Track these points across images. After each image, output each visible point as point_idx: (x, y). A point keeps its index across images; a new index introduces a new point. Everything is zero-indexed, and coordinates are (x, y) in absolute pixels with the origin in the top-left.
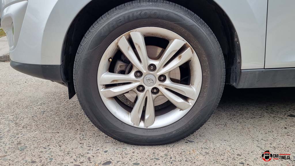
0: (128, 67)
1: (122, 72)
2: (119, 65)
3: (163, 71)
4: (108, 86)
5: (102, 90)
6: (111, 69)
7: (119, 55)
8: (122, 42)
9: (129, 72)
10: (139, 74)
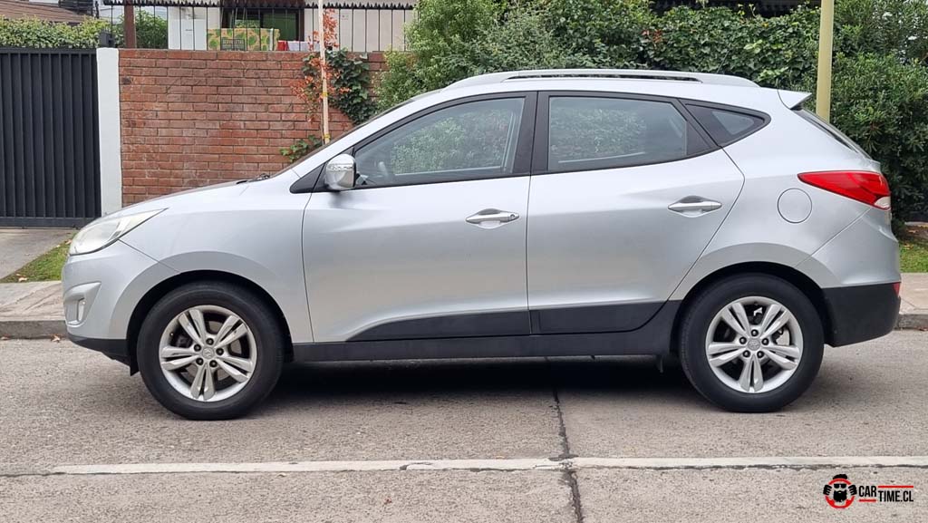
0: (188, 341)
1: (183, 346)
2: (181, 339)
3: (220, 345)
4: (169, 359)
5: (163, 363)
6: (173, 343)
7: (179, 331)
8: (182, 318)
9: (190, 346)
10: (198, 348)
